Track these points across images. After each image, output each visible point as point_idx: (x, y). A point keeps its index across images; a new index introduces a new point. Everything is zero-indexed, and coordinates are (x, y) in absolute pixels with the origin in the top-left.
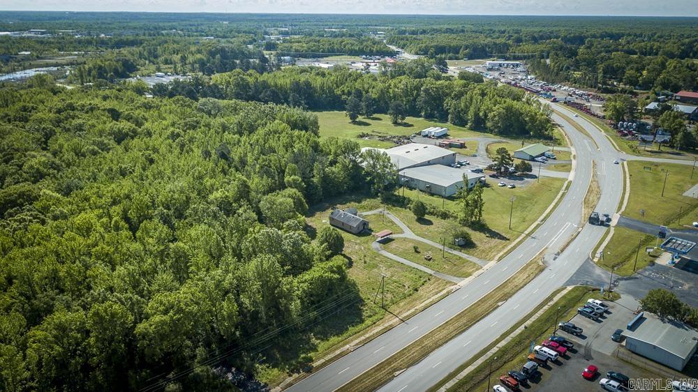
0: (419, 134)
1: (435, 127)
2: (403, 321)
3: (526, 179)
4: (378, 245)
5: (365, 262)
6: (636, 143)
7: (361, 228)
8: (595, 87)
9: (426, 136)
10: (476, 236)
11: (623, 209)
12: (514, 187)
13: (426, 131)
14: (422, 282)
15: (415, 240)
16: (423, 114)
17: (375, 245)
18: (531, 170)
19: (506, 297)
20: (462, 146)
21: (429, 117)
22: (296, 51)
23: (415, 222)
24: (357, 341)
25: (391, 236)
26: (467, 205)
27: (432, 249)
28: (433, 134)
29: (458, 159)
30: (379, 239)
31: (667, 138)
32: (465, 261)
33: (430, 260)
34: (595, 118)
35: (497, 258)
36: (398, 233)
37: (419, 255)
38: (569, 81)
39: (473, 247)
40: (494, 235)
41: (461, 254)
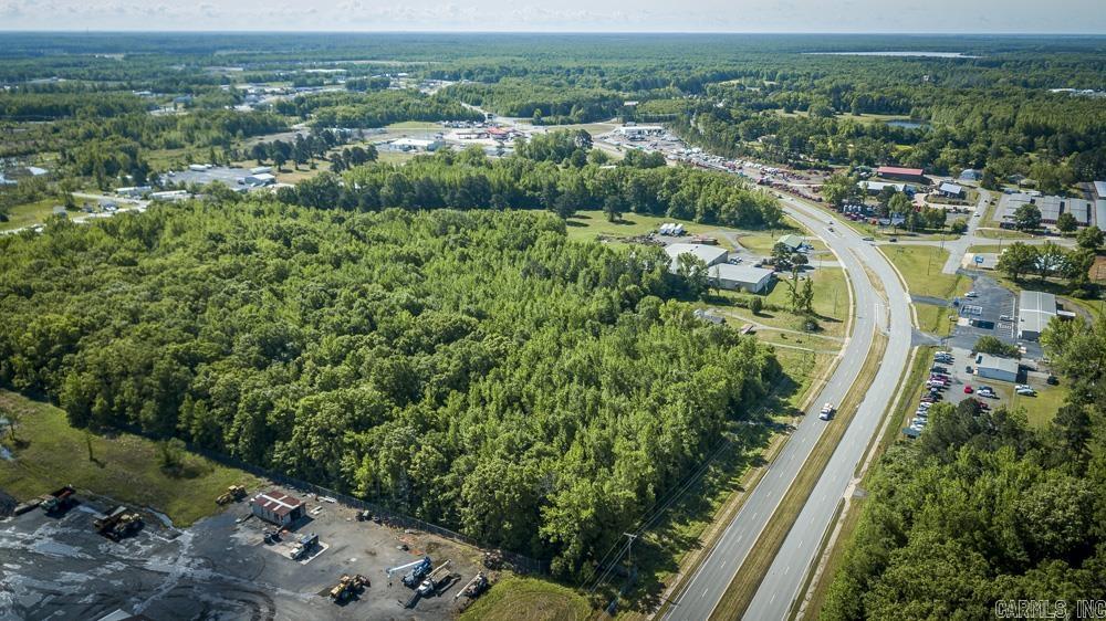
3: (808, 271)
6: (869, 227)
9: (667, 234)
10: (821, 323)
13: (664, 227)
14: (812, 357)
18: (806, 261)
24: (812, 395)
27: (797, 336)
28: (672, 230)
31: (902, 221)
33: (801, 342)
34: (810, 201)
37: (789, 340)
39: (822, 329)
40: (828, 320)
41: (819, 335)
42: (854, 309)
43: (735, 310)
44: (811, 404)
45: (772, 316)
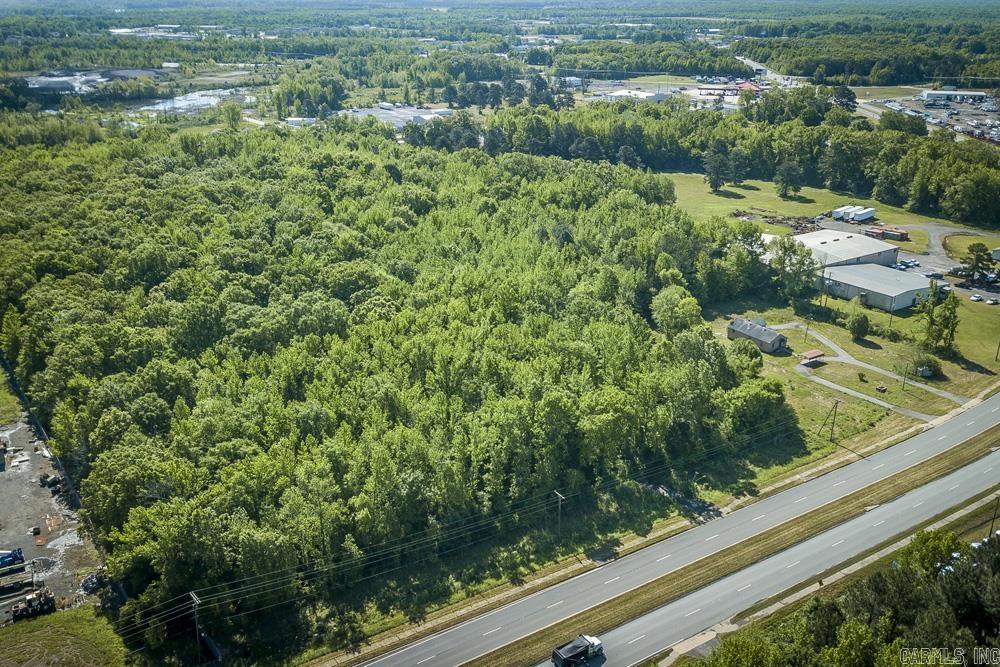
0: (829, 215)
1: (854, 205)
2: (862, 457)
4: (805, 369)
5: (793, 389)
7: (777, 346)
9: (841, 219)
10: (947, 367)
12: (996, 303)
13: (841, 210)
14: (879, 416)
15: (857, 366)
16: (828, 183)
17: (801, 369)
20: (903, 238)
21: (839, 188)
22: (585, 67)
23: (851, 343)
24: (809, 472)
25: (821, 359)
26: (932, 322)
27: (884, 378)
28: (852, 216)
29: (901, 257)
30: (807, 361)
32: (934, 397)
33: (884, 391)
35: (982, 395)
36: (829, 356)
37: (866, 385)
39: (944, 380)
40: (974, 367)
43: (830, 328)
44: (792, 485)
45: (880, 348)
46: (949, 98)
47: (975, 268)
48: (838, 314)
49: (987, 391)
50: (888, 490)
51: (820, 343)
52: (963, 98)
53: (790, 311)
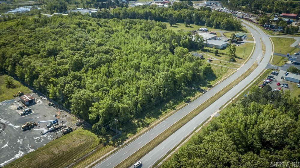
0: (198, 30)
1: (203, 27)
2: (228, 77)
3: (241, 43)
4: (209, 62)
6: (271, 32)
8: (251, 12)
9: (201, 31)
10: (236, 59)
11: (274, 51)
12: (239, 46)
13: (201, 29)
14: (227, 69)
15: (219, 60)
16: (195, 23)
18: (242, 40)
19: (251, 72)
20: (215, 34)
21: (197, 24)
23: (215, 56)
24: (219, 81)
25: (211, 60)
26: (231, 50)
27: (226, 62)
28: (203, 30)
29: (217, 38)
31: (282, 29)
32: (236, 65)
34: (254, 23)
38: (241, 10)
39: (236, 61)
40: (240, 58)
41: (234, 63)
42: (251, 56)
43: (210, 53)
44: (218, 84)
45: (221, 56)
46: (210, 3)
47: (233, 39)
48: (211, 50)
49: (244, 63)
50: (235, 83)
51: (209, 57)
52: (214, 3)
53: (200, 51)
